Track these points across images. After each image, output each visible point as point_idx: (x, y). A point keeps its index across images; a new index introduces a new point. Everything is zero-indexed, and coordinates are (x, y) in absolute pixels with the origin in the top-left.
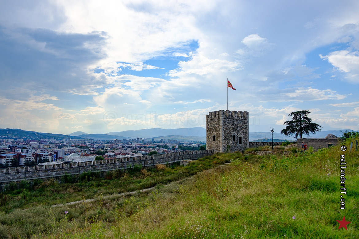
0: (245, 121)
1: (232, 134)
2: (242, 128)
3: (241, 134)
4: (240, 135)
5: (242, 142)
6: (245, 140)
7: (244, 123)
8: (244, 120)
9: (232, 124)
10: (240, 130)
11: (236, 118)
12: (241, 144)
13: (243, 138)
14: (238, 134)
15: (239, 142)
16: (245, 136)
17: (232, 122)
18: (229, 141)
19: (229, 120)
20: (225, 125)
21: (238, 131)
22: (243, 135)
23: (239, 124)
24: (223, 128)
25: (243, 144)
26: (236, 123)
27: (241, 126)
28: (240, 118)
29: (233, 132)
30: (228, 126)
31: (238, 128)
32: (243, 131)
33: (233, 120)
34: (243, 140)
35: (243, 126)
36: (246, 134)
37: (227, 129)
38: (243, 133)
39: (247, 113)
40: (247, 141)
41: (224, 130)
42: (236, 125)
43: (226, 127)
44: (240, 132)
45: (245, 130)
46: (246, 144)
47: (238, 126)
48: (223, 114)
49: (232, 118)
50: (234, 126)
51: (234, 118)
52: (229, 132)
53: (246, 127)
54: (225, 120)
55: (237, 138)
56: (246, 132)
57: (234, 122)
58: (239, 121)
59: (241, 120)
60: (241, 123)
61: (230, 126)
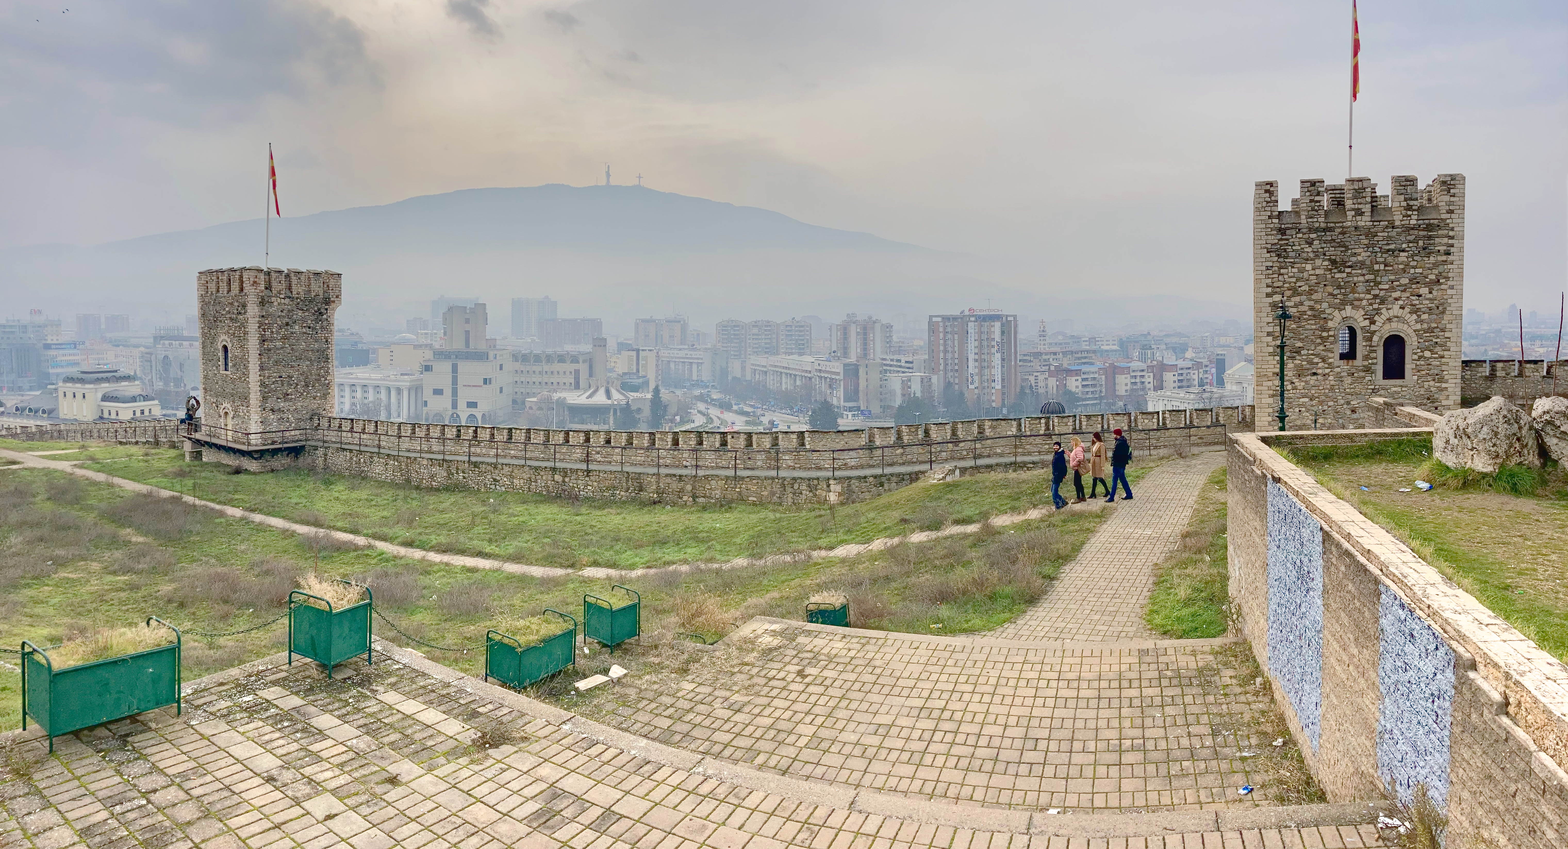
0: (1430, 238)
1: (1330, 324)
2: (1405, 281)
3: (1405, 322)
4: (1394, 325)
5: (1409, 367)
6: (1427, 354)
7: (1427, 251)
8: (1429, 227)
9: (1333, 262)
10: (1397, 294)
11: (1364, 221)
12: (1398, 382)
13: (1412, 344)
14: (1373, 322)
15: (1379, 369)
16: (1431, 330)
17: (1333, 252)
18: (1310, 362)
19: (1313, 240)
20: (1282, 271)
21: (1373, 301)
22: (1413, 323)
23: (1384, 255)
24: (1269, 290)
25: (1415, 378)
26: (1363, 256)
27: (1404, 271)
28: (1397, 223)
29: (1340, 310)
30: (1306, 275)
31: (1374, 281)
32: (1417, 302)
33: (1340, 233)
34: (1416, 357)
35: (1420, 270)
36: (1441, 316)
37: (1295, 292)
38: (1415, 311)
39: (1452, 182)
40: (1443, 360)
41: (1270, 300)
42: (1362, 263)
43: (1284, 282)
44: (1390, 306)
45: (1430, 293)
46: (1441, 380)
47: (1378, 271)
48: (1264, 204)
49: (1332, 225)
50: (1345, 275)
51: (1349, 224)
52: (1309, 313)
53: (1440, 273)
54: (1279, 240)
55: (1371, 346)
56: (1438, 308)
57: (1347, 248)
58: (1388, 237)
59: (1399, 234)
60: (1403, 251)
61: (1318, 272)
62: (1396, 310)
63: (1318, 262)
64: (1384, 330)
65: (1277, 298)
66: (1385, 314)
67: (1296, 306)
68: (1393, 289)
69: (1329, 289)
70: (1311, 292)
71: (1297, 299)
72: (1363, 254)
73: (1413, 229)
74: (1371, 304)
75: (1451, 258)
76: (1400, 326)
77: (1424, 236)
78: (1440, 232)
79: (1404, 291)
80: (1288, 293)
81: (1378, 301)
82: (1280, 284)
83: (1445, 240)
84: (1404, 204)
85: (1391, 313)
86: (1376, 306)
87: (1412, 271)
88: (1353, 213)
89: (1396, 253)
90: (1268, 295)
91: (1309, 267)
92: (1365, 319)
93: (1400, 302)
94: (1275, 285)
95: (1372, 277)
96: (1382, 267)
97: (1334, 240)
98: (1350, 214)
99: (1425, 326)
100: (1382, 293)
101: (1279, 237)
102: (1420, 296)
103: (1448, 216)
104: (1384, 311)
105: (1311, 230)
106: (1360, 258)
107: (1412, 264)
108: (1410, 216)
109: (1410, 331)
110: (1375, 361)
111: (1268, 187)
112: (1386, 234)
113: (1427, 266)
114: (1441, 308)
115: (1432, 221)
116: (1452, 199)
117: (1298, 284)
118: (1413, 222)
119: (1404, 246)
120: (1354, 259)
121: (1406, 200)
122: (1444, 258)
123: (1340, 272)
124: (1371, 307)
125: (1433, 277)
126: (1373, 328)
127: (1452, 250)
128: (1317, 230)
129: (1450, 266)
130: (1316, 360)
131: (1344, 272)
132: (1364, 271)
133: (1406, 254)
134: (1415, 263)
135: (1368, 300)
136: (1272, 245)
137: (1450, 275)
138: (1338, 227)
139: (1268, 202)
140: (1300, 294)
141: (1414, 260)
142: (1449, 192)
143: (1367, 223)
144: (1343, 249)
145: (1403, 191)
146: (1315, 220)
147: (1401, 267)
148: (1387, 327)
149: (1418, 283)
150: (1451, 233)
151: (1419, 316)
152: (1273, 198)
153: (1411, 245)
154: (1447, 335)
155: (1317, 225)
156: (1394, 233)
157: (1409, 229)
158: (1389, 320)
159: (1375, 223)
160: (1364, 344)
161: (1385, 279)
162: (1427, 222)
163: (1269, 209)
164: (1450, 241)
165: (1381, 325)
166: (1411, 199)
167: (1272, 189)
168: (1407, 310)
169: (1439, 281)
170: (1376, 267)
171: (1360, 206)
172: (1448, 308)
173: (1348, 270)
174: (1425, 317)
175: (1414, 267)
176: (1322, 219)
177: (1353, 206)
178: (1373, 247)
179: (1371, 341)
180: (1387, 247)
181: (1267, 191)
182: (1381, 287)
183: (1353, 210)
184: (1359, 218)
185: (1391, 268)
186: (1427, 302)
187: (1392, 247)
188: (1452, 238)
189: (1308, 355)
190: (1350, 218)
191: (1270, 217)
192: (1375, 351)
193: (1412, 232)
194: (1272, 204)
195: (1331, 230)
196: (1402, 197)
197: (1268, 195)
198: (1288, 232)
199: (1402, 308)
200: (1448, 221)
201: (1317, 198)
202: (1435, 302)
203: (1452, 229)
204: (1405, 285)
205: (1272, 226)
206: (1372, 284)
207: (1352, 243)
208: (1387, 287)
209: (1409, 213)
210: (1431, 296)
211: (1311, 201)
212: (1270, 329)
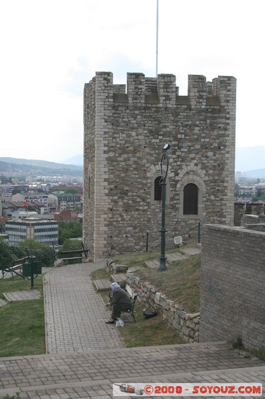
0: (214, 118)
1: (148, 175)
2: (198, 147)
3: (198, 175)
4: (191, 177)
5: (200, 206)
6: (212, 197)
7: (212, 127)
8: (214, 111)
9: (150, 132)
10: (192, 156)
12: (193, 216)
13: (203, 189)
14: (177, 174)
15: (181, 206)
17: (150, 124)
18: (134, 201)
19: (137, 115)
20: (115, 135)
21: (177, 160)
22: (203, 176)
23: (185, 129)
24: (106, 148)
25: (205, 214)
26: (171, 128)
27: (197, 140)
28: (193, 107)
29: (155, 165)
30: (131, 139)
31: (177, 145)
32: (206, 162)
33: (155, 112)
34: (205, 199)
35: (207, 140)
36: (221, 171)
37: (124, 150)
38: (204, 167)
39: (228, 82)
40: (223, 202)
41: (106, 156)
42: (170, 132)
43: (117, 143)
44: (188, 164)
45: (214, 155)
46: (222, 216)
47: (181, 139)
48: (103, 87)
49: (150, 105)
50: (158, 141)
51: (161, 105)
52: (134, 166)
53: (221, 142)
54: (113, 114)
55: (175, 191)
56: (219, 165)
57: (160, 122)
58: (187, 116)
59: (194, 114)
60: (197, 126)
61: (140, 137)
62: (192, 166)
63: (140, 131)
64: (183, 180)
65: (112, 154)
66: (185, 169)
67: (125, 160)
68: (190, 152)
69: (147, 150)
70: (135, 152)
71: (126, 156)
72: (171, 127)
73: (203, 111)
74: (176, 162)
75: (227, 132)
76: (195, 177)
77: (210, 117)
78: (221, 115)
79: (197, 153)
80: (120, 151)
81: (180, 159)
82: (114, 145)
83: (224, 120)
84: (197, 94)
85: (189, 168)
86: (179, 163)
87: (203, 140)
88: (164, 98)
89: (192, 127)
90: (105, 152)
91: (134, 134)
92: (172, 172)
93: (195, 161)
94: (111, 145)
95: (176, 143)
96: (183, 136)
97: (151, 116)
98: (162, 99)
99: (211, 178)
100: (183, 154)
101: (113, 111)
102: (208, 157)
103: (226, 104)
104: (184, 167)
105: (136, 108)
106: (168, 129)
107: (203, 135)
108: (201, 103)
109: (202, 182)
110: (178, 201)
111: (106, 76)
112: (186, 114)
113: (212, 137)
114: (221, 166)
115: (215, 107)
116: (228, 93)
117: (126, 145)
118: (203, 107)
119: (197, 123)
120: (164, 130)
121: (198, 92)
122: (223, 132)
123: (155, 138)
124: (175, 164)
125: (216, 145)
126: (177, 178)
127: (228, 127)
128: (139, 109)
129: (227, 138)
130: (138, 200)
131: (158, 138)
132: (171, 139)
133: (199, 128)
134: (204, 135)
135: (174, 158)
136: (109, 117)
137: (227, 144)
138: (154, 107)
139: (106, 87)
140: (128, 153)
141: (204, 133)
142: (226, 88)
143: (173, 106)
144: (157, 122)
145: (197, 86)
146: (138, 101)
147: (196, 137)
148: (186, 178)
149: (206, 148)
150: (228, 116)
151: (207, 171)
152: (109, 84)
153: (202, 122)
154: (225, 184)
155: (139, 105)
156: (191, 113)
157: (200, 111)
158: (188, 173)
159: (179, 106)
160: (171, 189)
161: (185, 145)
162: (212, 107)
163: (107, 91)
164: (227, 121)
165: (182, 176)
166: (202, 91)
167: (109, 78)
168: (199, 166)
169: (220, 147)
170: (179, 136)
171: (169, 94)
172: (226, 167)
173: (160, 137)
174: (211, 172)
175: (204, 138)
176: (143, 101)
177: (164, 94)
178: (177, 121)
179: (176, 187)
180: (186, 123)
181: (105, 79)
182: (182, 150)
183: (164, 96)
184: (168, 102)
185: (189, 138)
186: (213, 162)
187: (190, 123)
188: (228, 119)
189: (133, 196)
190: (161, 101)
191: (107, 97)
192: (178, 195)
193: (202, 114)
194: (108, 88)
195: (149, 108)
196: (196, 90)
197: (106, 82)
198: (120, 108)
199: (196, 165)
200: (226, 108)
201: (140, 86)
202: (218, 162)
203: (228, 113)
204: (198, 149)
205: (108, 103)
206: (176, 148)
207: (163, 118)
208: (186, 150)
209: (201, 100)
210: (214, 158)
211: (136, 88)
212: (107, 177)
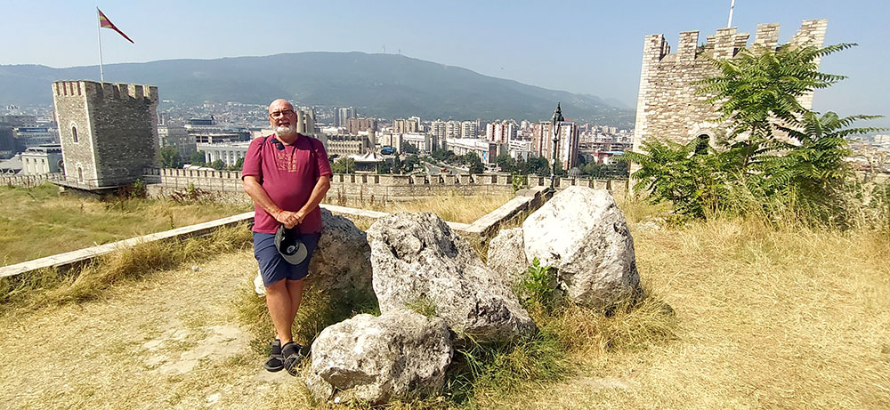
1: (690, 132)
19: (684, 73)
20: (658, 95)
24: (647, 107)
30: (675, 97)
33: (706, 69)
41: (647, 114)
43: (659, 102)
49: (701, 62)
52: (675, 124)
54: (658, 74)
61: (684, 95)
67: (665, 118)
69: (692, 108)
70: (678, 109)
71: (667, 114)
80: (661, 109)
82: (655, 103)
88: (718, 54)
90: (646, 110)
91: (678, 92)
94: (652, 104)
97: (700, 74)
101: (658, 72)
105: (683, 67)
111: (654, 38)
117: (669, 104)
121: (765, 42)
123: (702, 96)
128: (687, 67)
131: (706, 95)
136: (653, 77)
138: (705, 64)
139: (653, 48)
140: (670, 111)
142: (809, 34)
146: (688, 59)
155: (688, 63)
163: (653, 53)
166: (770, 42)
167: (657, 39)
171: (725, 49)
176: (693, 59)
177: (719, 49)
181: (653, 41)
183: (719, 51)
184: (723, 57)
190: (715, 57)
191: (654, 59)
194: (656, 50)
195: (697, 66)
196: (762, 41)
197: (653, 43)
198: (665, 68)
201: (690, 44)
205: (654, 65)
211: (686, 47)
212: (645, 133)
